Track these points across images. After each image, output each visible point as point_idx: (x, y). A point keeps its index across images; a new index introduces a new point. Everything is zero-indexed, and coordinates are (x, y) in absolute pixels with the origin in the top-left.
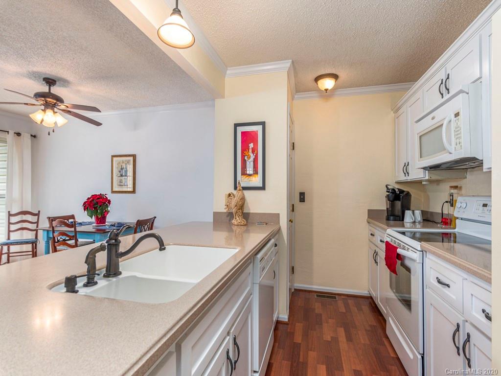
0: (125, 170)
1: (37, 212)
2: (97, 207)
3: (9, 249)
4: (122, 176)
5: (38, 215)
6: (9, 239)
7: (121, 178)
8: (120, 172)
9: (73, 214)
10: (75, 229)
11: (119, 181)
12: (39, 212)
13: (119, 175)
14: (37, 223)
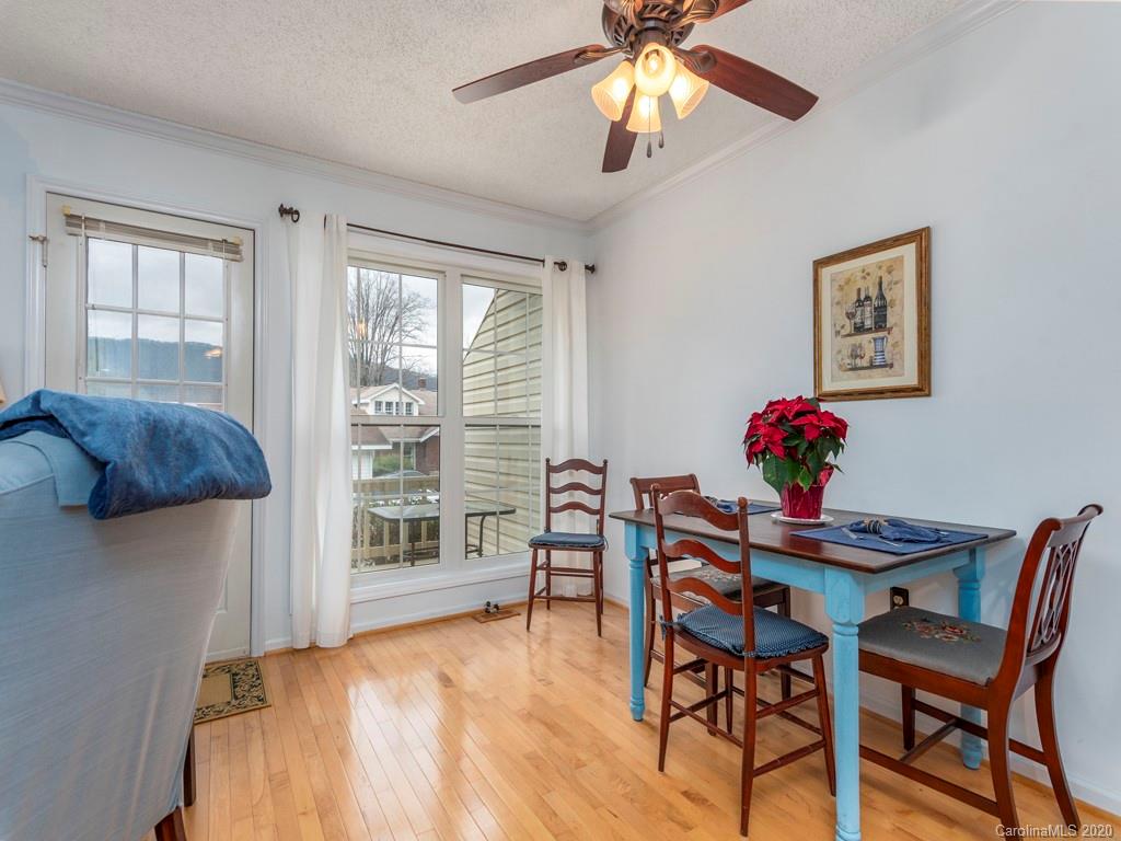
0: (876, 303)
1: (601, 465)
2: (796, 447)
3: (548, 557)
4: (859, 329)
5: (601, 471)
6: (548, 529)
7: (858, 339)
8: (850, 316)
9: (691, 472)
10: (745, 535)
11: (847, 352)
12: (605, 462)
13: (848, 329)
14: (601, 492)
